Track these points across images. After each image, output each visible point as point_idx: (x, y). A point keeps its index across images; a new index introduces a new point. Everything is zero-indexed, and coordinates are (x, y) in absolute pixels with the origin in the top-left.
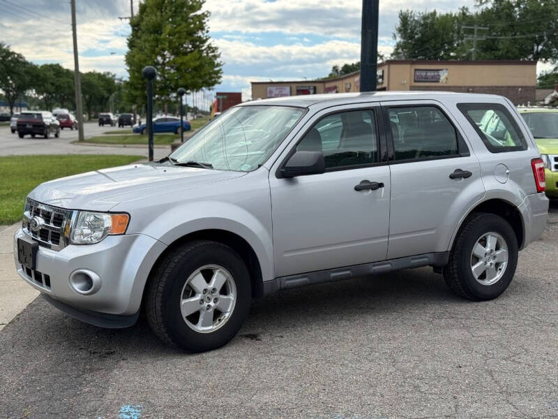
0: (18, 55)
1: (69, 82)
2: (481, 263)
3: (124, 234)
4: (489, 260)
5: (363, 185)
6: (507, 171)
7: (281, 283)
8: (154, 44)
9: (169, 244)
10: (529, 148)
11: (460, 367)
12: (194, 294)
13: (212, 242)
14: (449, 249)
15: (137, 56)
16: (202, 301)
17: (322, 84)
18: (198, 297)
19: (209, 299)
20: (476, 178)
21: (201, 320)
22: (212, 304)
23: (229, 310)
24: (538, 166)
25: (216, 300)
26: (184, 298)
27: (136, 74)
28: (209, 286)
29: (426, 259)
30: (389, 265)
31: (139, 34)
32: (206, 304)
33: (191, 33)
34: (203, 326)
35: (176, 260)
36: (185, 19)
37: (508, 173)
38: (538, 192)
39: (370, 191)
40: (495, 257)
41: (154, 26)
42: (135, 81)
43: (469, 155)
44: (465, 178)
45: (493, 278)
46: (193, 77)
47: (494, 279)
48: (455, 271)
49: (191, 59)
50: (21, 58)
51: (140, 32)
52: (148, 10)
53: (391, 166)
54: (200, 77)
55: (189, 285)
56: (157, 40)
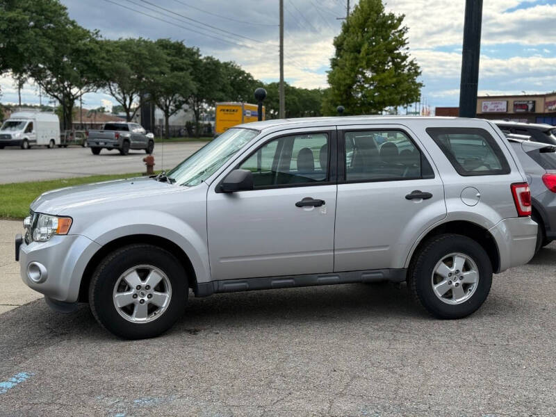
0: (248, 74)
1: (294, 99)
2: (445, 282)
3: (67, 234)
4: (455, 279)
5: (304, 202)
6: (478, 194)
7: (218, 286)
8: (353, 62)
9: (103, 245)
10: (512, 173)
11: (335, 371)
12: (129, 289)
13: (148, 246)
14: (407, 267)
15: (337, 75)
16: (135, 296)
17: (543, 99)
18: (132, 292)
19: (143, 295)
20: (438, 199)
21: (135, 312)
22: (146, 299)
23: (164, 306)
24: (519, 190)
25: (150, 296)
26: (118, 291)
27: (336, 92)
28: (143, 284)
29: (381, 274)
30: (337, 278)
31: (342, 53)
32: (139, 299)
33: (391, 51)
34: (136, 317)
35: (110, 260)
36: (386, 38)
37: (479, 197)
38: (519, 216)
39: (313, 208)
40: (462, 278)
41: (355, 47)
42: (335, 98)
43: (433, 177)
44: (424, 199)
45: (459, 298)
46: (390, 95)
47: (461, 299)
48: (415, 288)
49: (388, 76)
50: (251, 77)
51: (342, 51)
52: (351, 29)
53: (339, 186)
54: (398, 93)
55: (123, 280)
56: (356, 58)
